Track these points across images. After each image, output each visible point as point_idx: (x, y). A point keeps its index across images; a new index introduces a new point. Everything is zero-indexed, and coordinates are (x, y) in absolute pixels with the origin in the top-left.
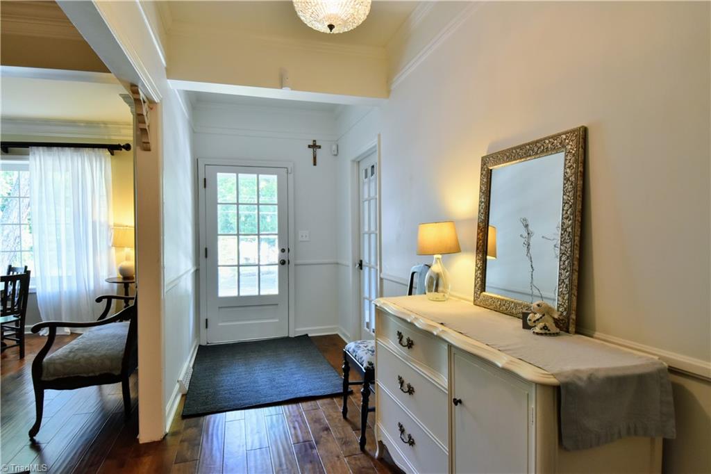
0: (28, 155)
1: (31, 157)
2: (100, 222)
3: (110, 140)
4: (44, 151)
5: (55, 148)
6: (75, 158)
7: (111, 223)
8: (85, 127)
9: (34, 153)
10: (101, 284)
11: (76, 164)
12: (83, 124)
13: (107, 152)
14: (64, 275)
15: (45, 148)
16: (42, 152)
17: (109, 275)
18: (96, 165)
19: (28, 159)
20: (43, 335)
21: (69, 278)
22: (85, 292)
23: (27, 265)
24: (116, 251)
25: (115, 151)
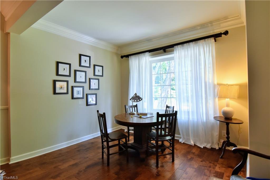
0: (174, 51)
1: (175, 52)
2: (209, 82)
3: (214, 32)
4: (180, 47)
5: (185, 44)
6: (195, 48)
7: (216, 83)
8: (200, 29)
9: (176, 49)
10: (210, 119)
11: (195, 50)
12: (199, 28)
13: (212, 40)
14: (190, 110)
15: (181, 45)
16: (179, 48)
17: (214, 114)
18: (207, 49)
19: (173, 53)
20: (181, 142)
21: (193, 112)
22: (201, 122)
23: (174, 106)
24: (219, 100)
25: (217, 39)
